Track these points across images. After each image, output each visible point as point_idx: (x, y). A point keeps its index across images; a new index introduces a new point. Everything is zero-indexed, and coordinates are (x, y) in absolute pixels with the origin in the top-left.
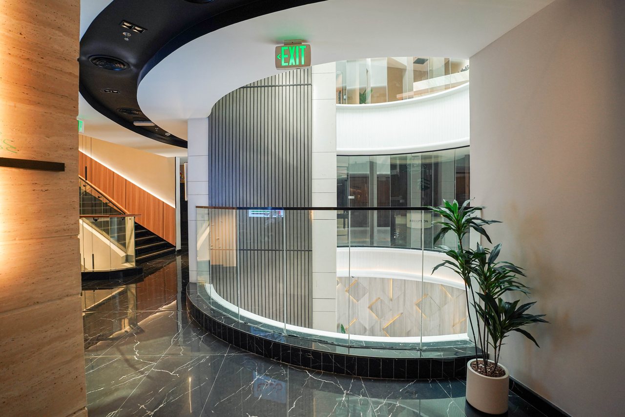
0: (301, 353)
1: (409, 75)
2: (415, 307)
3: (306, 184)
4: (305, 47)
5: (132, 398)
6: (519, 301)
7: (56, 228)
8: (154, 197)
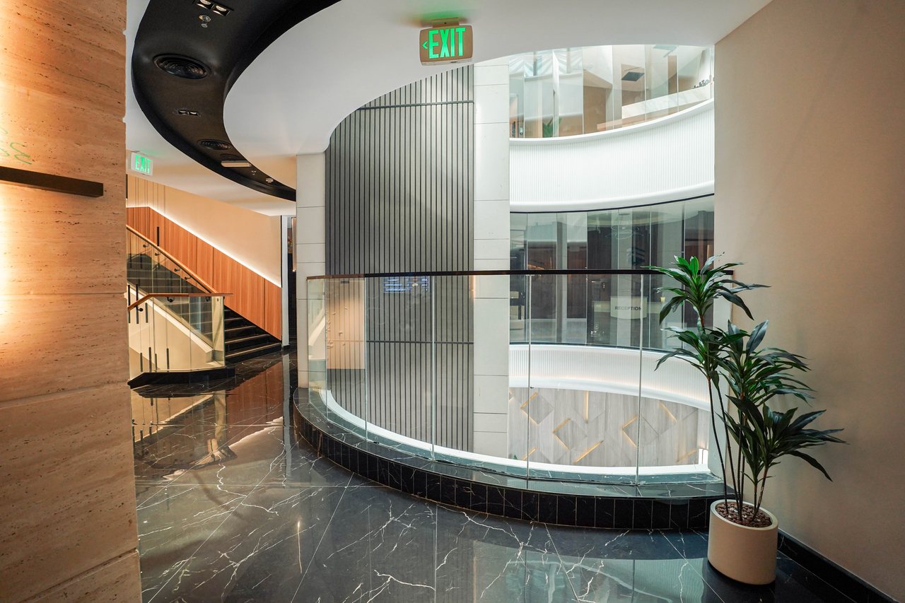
0: (456, 486)
1: (614, 97)
2: (621, 433)
3: (466, 247)
4: (464, 29)
5: (211, 542)
6: (796, 409)
7: (93, 281)
8: (252, 273)
